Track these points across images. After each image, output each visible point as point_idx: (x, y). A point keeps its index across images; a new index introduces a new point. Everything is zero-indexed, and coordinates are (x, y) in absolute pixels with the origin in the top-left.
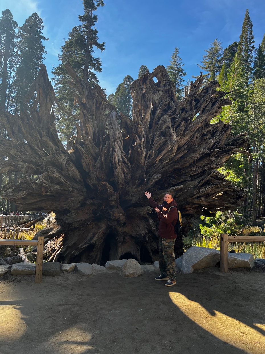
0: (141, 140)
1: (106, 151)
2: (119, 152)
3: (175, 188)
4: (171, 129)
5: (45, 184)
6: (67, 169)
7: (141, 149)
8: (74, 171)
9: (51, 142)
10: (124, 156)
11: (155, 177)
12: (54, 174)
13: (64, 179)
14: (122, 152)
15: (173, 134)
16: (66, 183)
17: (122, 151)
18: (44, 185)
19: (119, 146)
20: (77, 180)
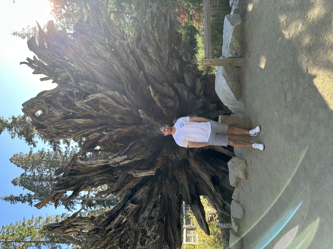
0: (104, 135)
1: (119, 171)
2: (119, 159)
3: (153, 94)
4: (89, 100)
5: (155, 227)
6: (140, 201)
7: (114, 135)
8: (142, 194)
9: (115, 220)
10: (122, 152)
11: (143, 116)
12: (146, 217)
13: (150, 205)
14: (119, 155)
15: (94, 97)
16: (153, 202)
17: (117, 155)
18: (156, 229)
19: (113, 158)
20: (150, 189)
